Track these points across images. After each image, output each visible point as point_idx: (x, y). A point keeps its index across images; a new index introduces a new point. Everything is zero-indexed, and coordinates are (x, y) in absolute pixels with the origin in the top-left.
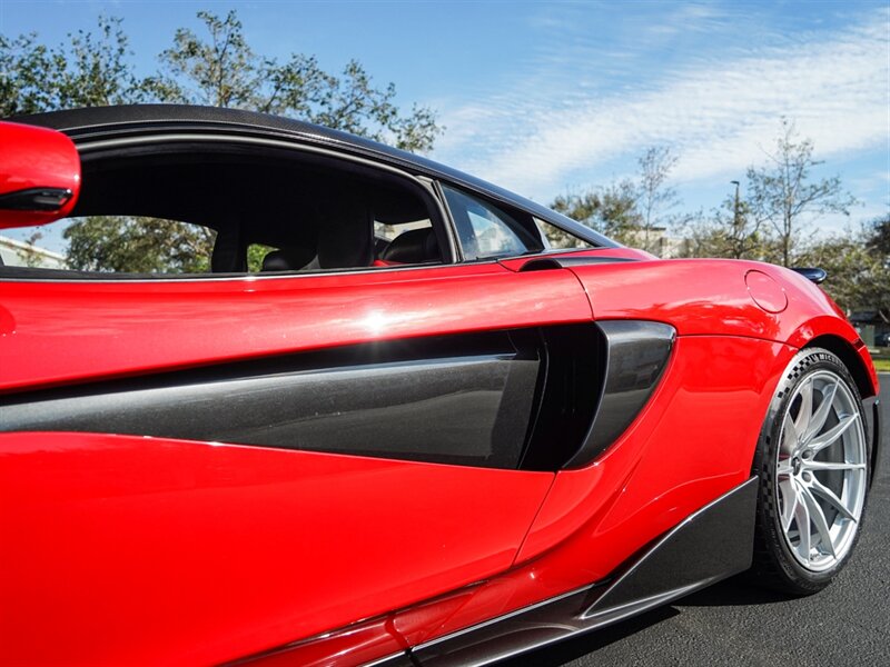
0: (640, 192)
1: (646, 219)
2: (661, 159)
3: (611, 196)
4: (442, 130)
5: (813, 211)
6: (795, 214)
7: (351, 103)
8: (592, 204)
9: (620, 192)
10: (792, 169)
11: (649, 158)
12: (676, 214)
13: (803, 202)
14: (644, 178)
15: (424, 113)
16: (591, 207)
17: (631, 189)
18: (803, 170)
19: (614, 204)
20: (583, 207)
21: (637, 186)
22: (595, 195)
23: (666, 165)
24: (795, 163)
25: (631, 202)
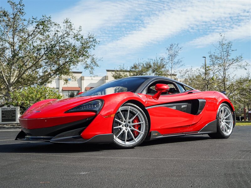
0: (168, 61)
1: (170, 71)
2: (175, 48)
3: (156, 63)
5: (233, 68)
6: (227, 69)
9: (159, 61)
10: (225, 53)
11: (170, 48)
12: (182, 70)
13: (230, 65)
14: (169, 56)
16: (148, 67)
17: (164, 60)
18: (229, 53)
19: (157, 66)
20: (145, 67)
21: (166, 59)
22: (150, 63)
23: (177, 51)
24: (226, 51)
25: (164, 65)
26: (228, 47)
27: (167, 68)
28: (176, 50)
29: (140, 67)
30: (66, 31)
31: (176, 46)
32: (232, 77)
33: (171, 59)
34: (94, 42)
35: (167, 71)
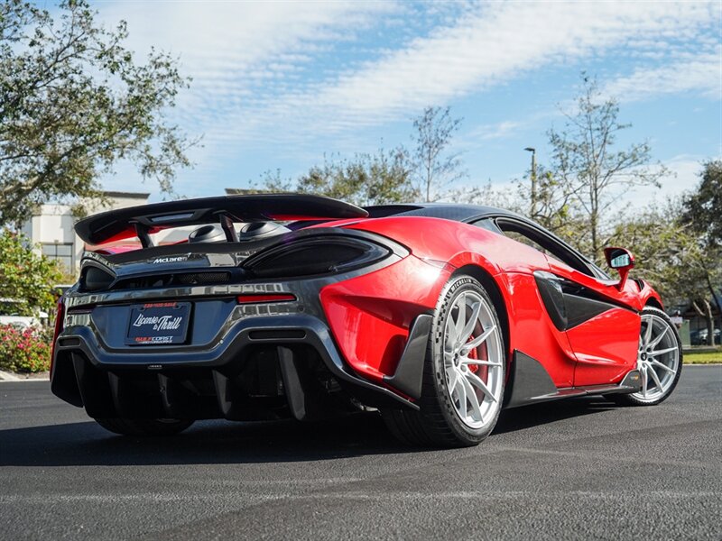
0: (416, 161)
1: (425, 196)
2: (441, 121)
3: (380, 166)
4: (187, 82)
5: (622, 182)
6: (601, 186)
7: (68, 46)
8: (356, 177)
9: (391, 161)
11: (426, 120)
12: (460, 187)
13: (610, 173)
14: (421, 144)
15: (163, 60)
16: (357, 179)
17: (406, 158)
18: (609, 135)
19: (383, 177)
20: (346, 181)
21: (412, 154)
22: (360, 166)
23: (447, 129)
24: (600, 127)
25: (405, 175)
26: (605, 118)
27: (414, 184)
28: (442, 127)
29: (329, 179)
30: (71, 35)
31: (444, 113)
32: (619, 210)
33: (427, 156)
34: (170, 79)
35: (415, 193)
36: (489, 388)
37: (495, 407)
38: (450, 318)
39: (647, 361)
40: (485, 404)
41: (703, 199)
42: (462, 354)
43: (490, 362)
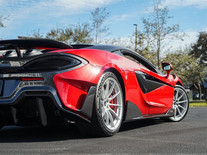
0: (92, 28)
1: (95, 41)
2: (102, 13)
3: (78, 29)
5: (169, 38)
6: (161, 39)
8: (69, 33)
9: (82, 28)
11: (96, 12)
12: (108, 38)
13: (165, 34)
14: (94, 21)
16: (69, 34)
17: (88, 27)
18: (165, 20)
19: (79, 34)
20: (65, 35)
21: (91, 25)
22: (71, 29)
23: (104, 16)
24: (161, 17)
25: (88, 33)
26: (163, 14)
27: (91, 37)
28: (102, 15)
29: (59, 34)
31: (103, 10)
32: (168, 48)
33: (96, 26)
35: (92, 40)
36: (117, 114)
37: (119, 122)
38: (103, 88)
39: (176, 105)
40: (115, 121)
41: (198, 45)
42: (107, 102)
43: (118, 105)
